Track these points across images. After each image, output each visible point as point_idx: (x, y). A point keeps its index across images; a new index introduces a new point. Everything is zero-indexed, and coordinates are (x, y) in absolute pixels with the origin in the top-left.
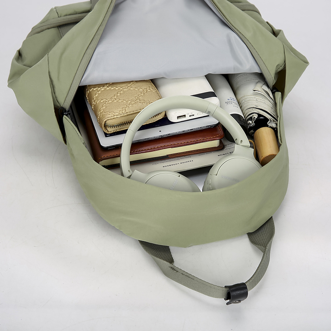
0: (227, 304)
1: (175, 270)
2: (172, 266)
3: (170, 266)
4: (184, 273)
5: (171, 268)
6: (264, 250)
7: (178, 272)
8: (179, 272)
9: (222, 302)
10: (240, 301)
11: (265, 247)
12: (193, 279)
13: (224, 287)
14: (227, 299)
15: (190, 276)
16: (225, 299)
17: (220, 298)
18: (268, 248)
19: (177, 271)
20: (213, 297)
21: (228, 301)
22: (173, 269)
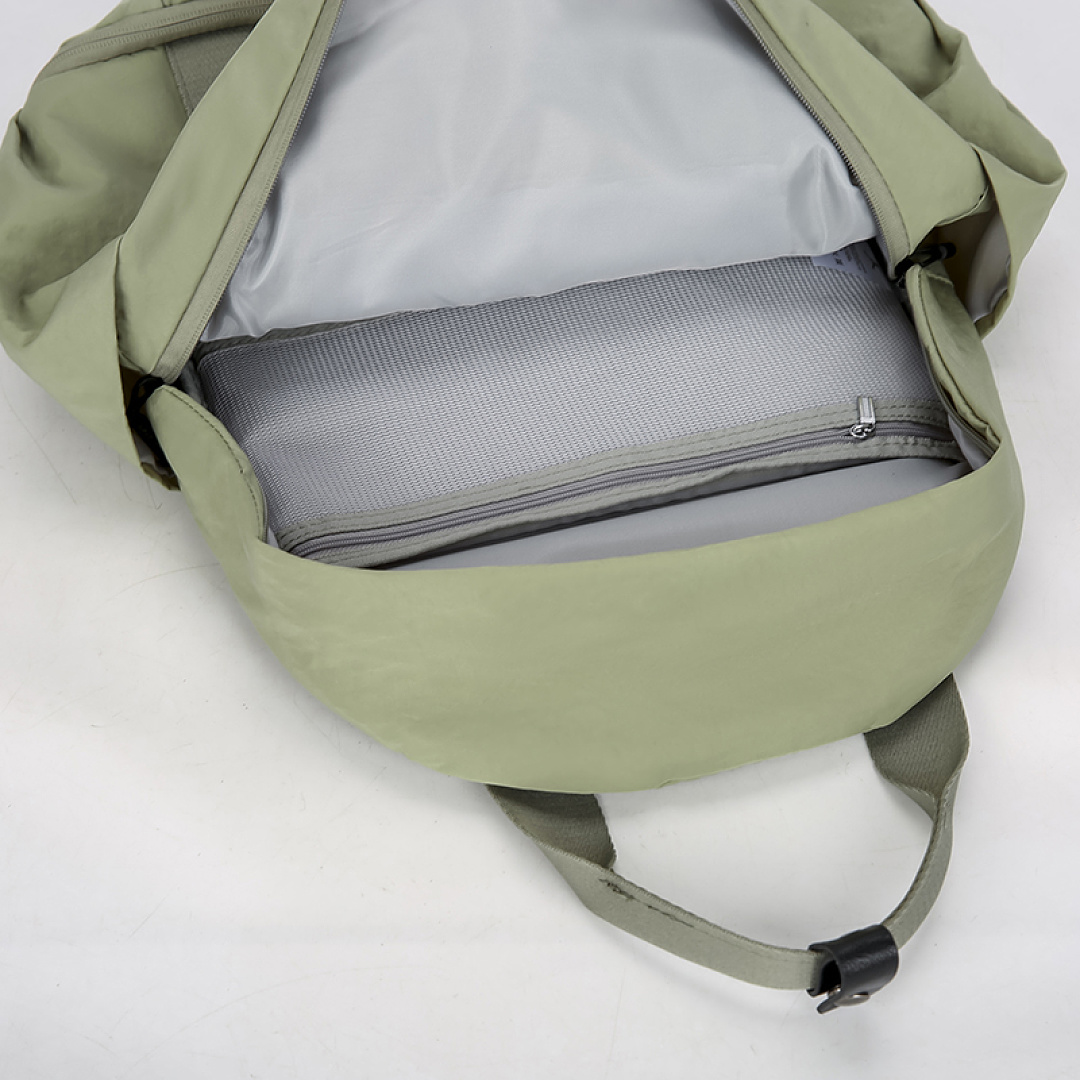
0: (821, 1009)
1: (621, 892)
2: (611, 878)
3: (604, 878)
4: (655, 904)
5: (609, 884)
6: (935, 808)
7: (634, 901)
8: (639, 901)
9: (800, 1001)
10: (865, 994)
11: (938, 795)
12: (691, 926)
13: (806, 948)
14: (821, 992)
15: (680, 916)
16: (809, 991)
17: (791, 988)
18: (947, 796)
19: (631, 897)
20: (767, 986)
21: (825, 997)
22: (615, 888)
